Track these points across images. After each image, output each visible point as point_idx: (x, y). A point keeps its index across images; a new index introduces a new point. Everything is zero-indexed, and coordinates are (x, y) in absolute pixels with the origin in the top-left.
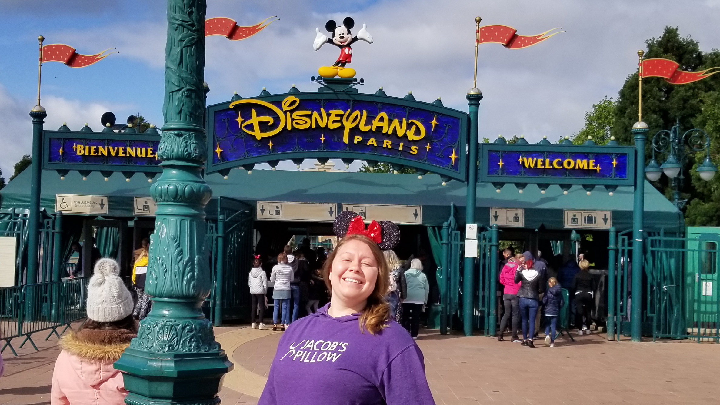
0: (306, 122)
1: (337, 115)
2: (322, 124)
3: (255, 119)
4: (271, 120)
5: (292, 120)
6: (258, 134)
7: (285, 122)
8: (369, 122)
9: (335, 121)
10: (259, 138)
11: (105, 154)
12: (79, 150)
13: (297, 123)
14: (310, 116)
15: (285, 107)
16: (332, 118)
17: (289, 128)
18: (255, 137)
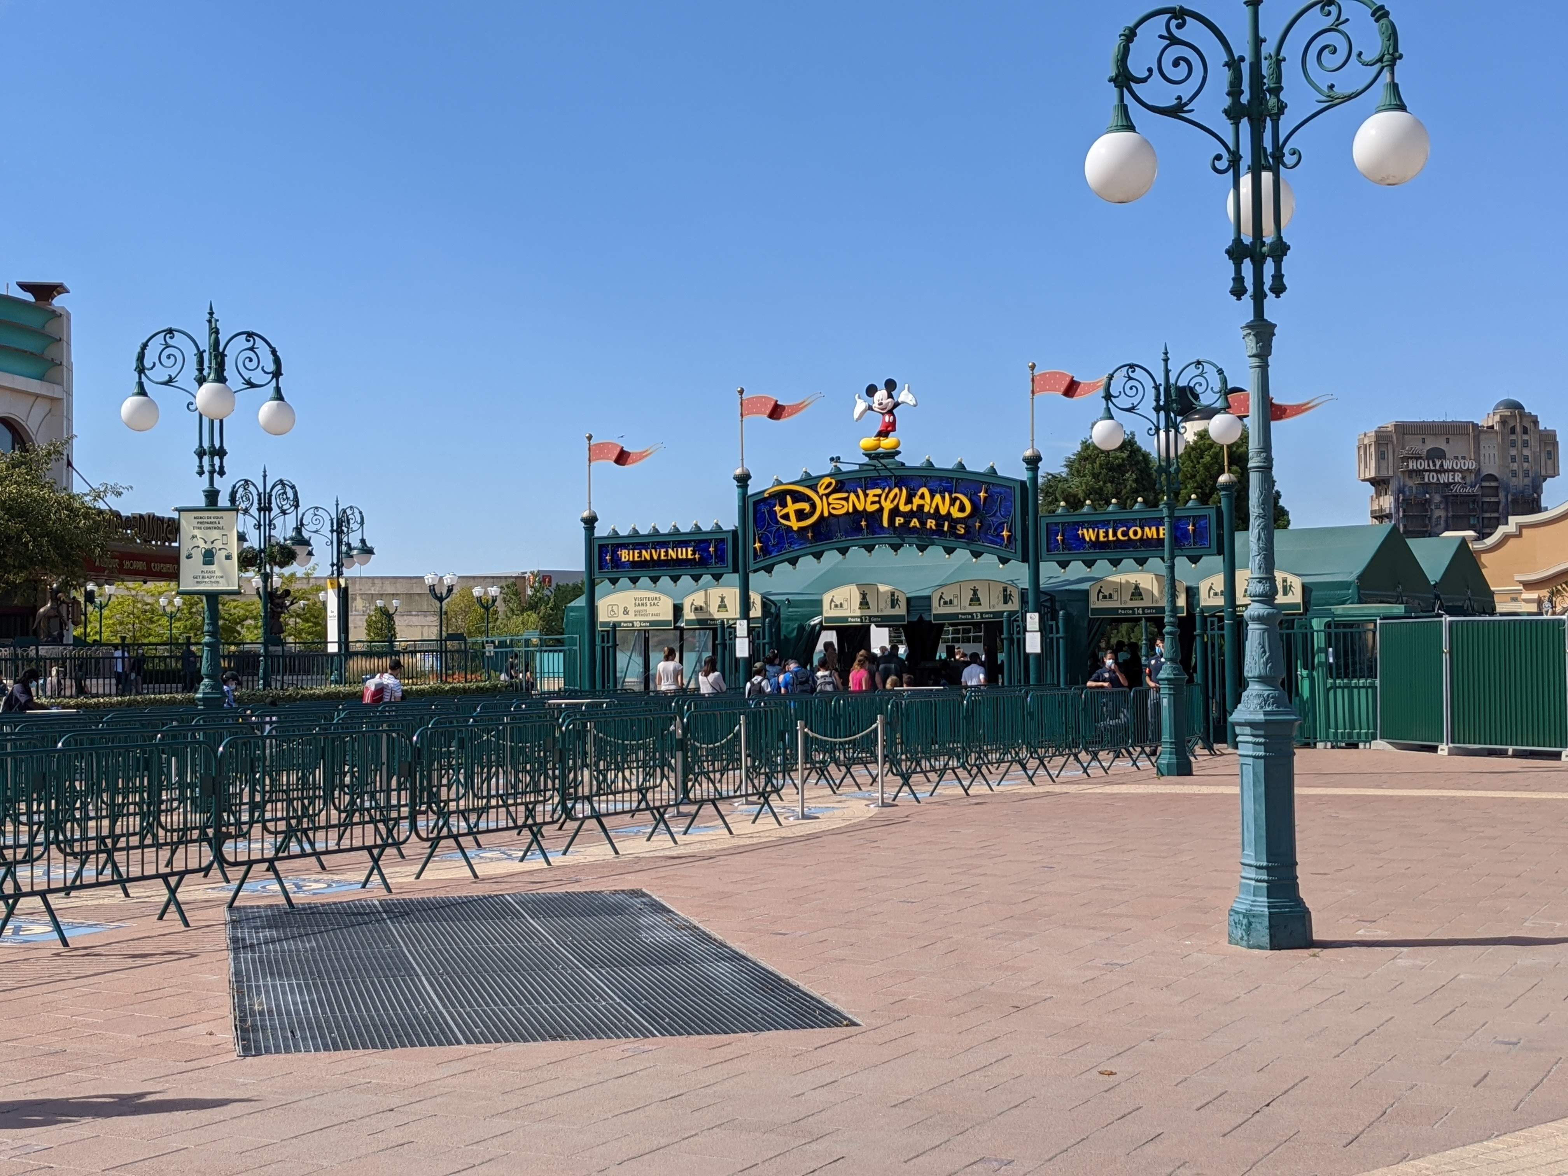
0: (843, 506)
1: (875, 495)
2: (860, 508)
3: (791, 508)
4: (806, 506)
5: (829, 504)
6: (795, 524)
7: (822, 508)
8: (909, 501)
9: (873, 503)
10: (795, 528)
11: (648, 558)
12: (625, 555)
13: (833, 508)
14: (846, 499)
15: (821, 491)
16: (871, 499)
17: (826, 514)
18: (791, 527)
